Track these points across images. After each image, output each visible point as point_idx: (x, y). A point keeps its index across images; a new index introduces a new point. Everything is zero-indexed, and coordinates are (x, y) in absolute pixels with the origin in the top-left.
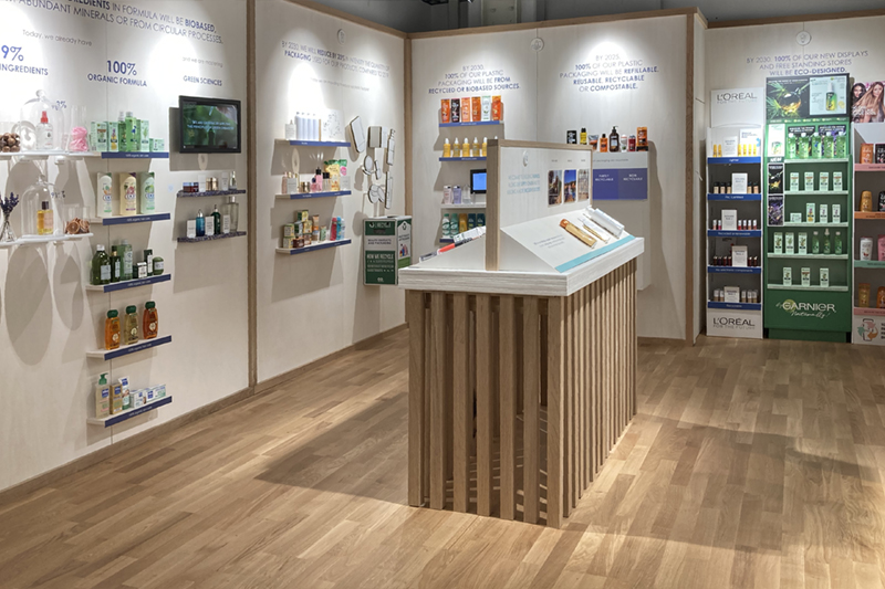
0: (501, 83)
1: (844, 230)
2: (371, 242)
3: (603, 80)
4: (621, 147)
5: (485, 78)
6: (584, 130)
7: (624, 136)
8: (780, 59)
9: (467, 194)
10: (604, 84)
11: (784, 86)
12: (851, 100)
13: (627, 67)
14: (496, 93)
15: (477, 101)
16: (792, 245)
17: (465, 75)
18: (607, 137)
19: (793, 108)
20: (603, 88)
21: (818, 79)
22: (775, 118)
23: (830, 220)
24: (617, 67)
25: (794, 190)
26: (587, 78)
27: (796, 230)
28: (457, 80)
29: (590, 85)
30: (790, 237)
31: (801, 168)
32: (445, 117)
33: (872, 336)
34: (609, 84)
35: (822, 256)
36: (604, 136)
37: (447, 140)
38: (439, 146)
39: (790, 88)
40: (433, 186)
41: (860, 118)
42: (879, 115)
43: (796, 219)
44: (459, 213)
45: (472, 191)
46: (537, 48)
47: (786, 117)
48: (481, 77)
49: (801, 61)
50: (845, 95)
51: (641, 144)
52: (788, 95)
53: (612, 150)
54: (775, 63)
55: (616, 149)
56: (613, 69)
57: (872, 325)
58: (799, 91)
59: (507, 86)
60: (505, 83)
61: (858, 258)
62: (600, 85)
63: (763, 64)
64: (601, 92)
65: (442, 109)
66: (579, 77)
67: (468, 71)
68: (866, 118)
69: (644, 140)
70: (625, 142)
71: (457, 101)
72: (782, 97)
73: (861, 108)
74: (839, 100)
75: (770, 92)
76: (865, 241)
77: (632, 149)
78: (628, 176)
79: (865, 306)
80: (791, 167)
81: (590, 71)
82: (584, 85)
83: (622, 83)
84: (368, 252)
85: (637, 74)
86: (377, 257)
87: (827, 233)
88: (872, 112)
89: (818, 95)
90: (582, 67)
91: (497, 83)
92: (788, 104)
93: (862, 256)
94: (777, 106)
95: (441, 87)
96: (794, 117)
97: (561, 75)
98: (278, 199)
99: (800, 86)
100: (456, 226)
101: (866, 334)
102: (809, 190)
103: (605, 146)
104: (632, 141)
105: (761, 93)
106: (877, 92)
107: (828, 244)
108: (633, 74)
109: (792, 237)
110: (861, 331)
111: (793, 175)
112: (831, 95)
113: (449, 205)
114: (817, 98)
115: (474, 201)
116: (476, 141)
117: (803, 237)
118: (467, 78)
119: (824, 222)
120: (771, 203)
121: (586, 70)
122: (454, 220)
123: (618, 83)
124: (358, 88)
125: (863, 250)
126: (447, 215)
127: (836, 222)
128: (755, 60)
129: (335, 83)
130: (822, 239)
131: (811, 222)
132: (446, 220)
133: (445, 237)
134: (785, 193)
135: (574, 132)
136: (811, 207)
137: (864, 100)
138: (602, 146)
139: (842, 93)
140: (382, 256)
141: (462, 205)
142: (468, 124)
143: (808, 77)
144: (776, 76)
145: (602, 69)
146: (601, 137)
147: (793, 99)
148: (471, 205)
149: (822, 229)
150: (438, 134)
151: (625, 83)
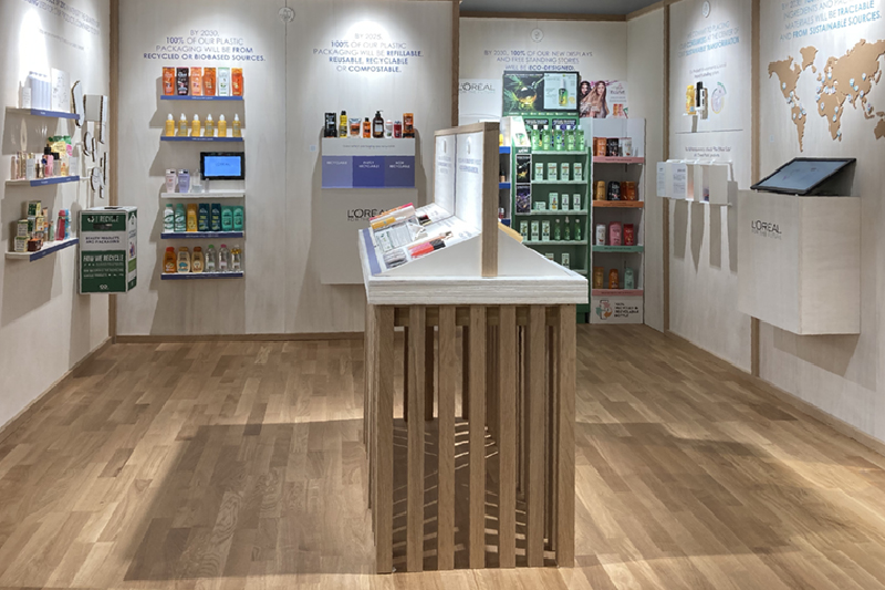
0: (240, 54)
1: (582, 217)
2: (89, 241)
3: (364, 60)
4: (385, 134)
5: (220, 46)
6: (344, 113)
7: (389, 120)
8: (516, 53)
9: (195, 180)
10: (366, 65)
11: (522, 79)
12: (580, 96)
13: (390, 49)
14: (236, 65)
15: (211, 73)
16: (537, 232)
17: (194, 41)
18: (371, 121)
19: (529, 101)
20: (364, 69)
21: (551, 75)
22: (514, 110)
23: (571, 207)
24: (379, 48)
25: (539, 180)
26: (346, 56)
27: (541, 218)
28: (181, 46)
29: (348, 65)
30: (535, 225)
31: (545, 159)
32: (169, 88)
33: (608, 315)
34: (370, 66)
35: (563, 242)
36: (367, 120)
37: (170, 116)
38: (157, 121)
39: (527, 81)
40: (147, 170)
41: (586, 114)
42: (602, 112)
43: (540, 208)
44: (185, 203)
45: (204, 178)
46: (286, 17)
47: (523, 110)
48: (215, 45)
49: (535, 56)
50: (575, 92)
51: (406, 130)
52: (524, 89)
53: (375, 136)
54: (511, 56)
55: (381, 136)
56: (374, 50)
57: (607, 305)
58: (535, 85)
59: (248, 58)
60: (246, 54)
61: (594, 243)
62: (360, 66)
63: (500, 57)
64: (362, 73)
65: (164, 78)
66: (335, 55)
67: (198, 36)
68: (591, 114)
69: (411, 126)
70: (389, 128)
71: (185, 70)
72: (519, 91)
73: (588, 103)
74: (569, 96)
75: (508, 84)
76: (600, 228)
77: (398, 136)
78: (394, 164)
79: (600, 287)
80: (537, 158)
81: (350, 49)
82: (342, 64)
83: (384, 65)
84: (84, 253)
85: (401, 58)
86: (99, 258)
87: (567, 221)
88: (596, 109)
89: (551, 90)
90: (341, 44)
91: (236, 54)
92: (524, 97)
93: (598, 241)
94: (514, 97)
95: (160, 52)
96: (530, 110)
97: (315, 51)
98: (9, 185)
99: (537, 79)
100: (182, 219)
101: (603, 313)
102: (552, 180)
103: (369, 131)
104: (398, 127)
105: (499, 84)
106: (600, 91)
107: (568, 231)
108: (396, 57)
109: (537, 224)
110: (599, 311)
111: (537, 165)
112: (563, 91)
113: (171, 193)
114: (551, 93)
115: (207, 188)
116: (210, 118)
117: (546, 225)
118: (196, 44)
119: (565, 209)
120: (519, 192)
121: (345, 48)
122: (180, 211)
123: (380, 65)
124: (74, 46)
125: (599, 236)
126: (170, 206)
127: (577, 209)
128: (493, 53)
129: (58, 37)
130: (563, 226)
131: (553, 210)
132: (169, 211)
133: (167, 232)
134: (532, 182)
135: (334, 114)
136: (553, 196)
137: (589, 96)
138: (366, 131)
139: (572, 91)
140: (106, 257)
141: (190, 193)
142: (199, 99)
143: (543, 73)
144: (511, 69)
145: (361, 48)
146: (364, 121)
147: (529, 93)
148: (203, 193)
149: (562, 217)
150: (155, 109)
151: (388, 66)
